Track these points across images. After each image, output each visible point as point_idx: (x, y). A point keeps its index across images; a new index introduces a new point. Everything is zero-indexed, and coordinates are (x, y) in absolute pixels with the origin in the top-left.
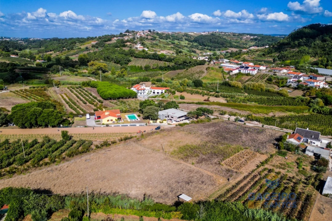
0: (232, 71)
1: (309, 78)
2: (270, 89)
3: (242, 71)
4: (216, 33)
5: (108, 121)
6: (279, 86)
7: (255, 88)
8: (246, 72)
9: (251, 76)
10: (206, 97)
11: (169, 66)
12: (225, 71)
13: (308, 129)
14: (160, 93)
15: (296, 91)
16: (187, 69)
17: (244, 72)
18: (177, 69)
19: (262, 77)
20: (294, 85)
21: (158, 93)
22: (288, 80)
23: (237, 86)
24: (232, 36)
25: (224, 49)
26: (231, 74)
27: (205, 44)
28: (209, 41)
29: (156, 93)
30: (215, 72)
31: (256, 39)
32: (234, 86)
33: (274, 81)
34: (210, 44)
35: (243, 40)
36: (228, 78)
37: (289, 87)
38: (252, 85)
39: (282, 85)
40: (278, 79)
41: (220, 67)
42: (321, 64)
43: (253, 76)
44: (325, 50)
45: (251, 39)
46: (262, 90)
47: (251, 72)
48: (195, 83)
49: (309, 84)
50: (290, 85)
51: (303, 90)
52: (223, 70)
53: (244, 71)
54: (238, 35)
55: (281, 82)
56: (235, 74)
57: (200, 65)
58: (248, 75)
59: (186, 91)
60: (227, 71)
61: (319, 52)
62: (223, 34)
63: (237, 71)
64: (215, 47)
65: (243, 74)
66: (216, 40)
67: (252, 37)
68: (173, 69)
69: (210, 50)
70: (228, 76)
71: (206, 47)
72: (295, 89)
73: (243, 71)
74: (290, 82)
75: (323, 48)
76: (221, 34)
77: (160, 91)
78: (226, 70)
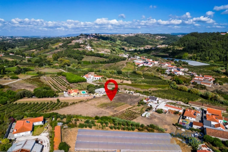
0: (139, 65)
3: (144, 65)
4: (139, 34)
5: (74, 94)
6: (161, 74)
7: (149, 75)
8: (147, 65)
10: (122, 81)
11: (105, 61)
16: (116, 63)
18: (110, 63)
19: (154, 68)
20: (168, 73)
22: (166, 71)
23: (140, 74)
24: (149, 36)
25: (143, 46)
27: (131, 42)
28: (134, 41)
29: (96, 79)
30: (130, 65)
32: (138, 74)
33: (160, 71)
34: (134, 43)
35: (156, 39)
37: (166, 74)
39: (163, 73)
41: (134, 62)
43: (150, 67)
44: (197, 50)
46: (152, 76)
48: (118, 72)
49: (175, 73)
50: (167, 73)
51: (172, 76)
52: (135, 64)
54: (153, 36)
55: (163, 71)
56: (141, 67)
57: (123, 60)
58: (147, 67)
59: (112, 77)
60: (137, 65)
62: (144, 35)
63: (142, 65)
64: (137, 45)
65: (145, 67)
66: (138, 40)
67: (162, 37)
68: (108, 63)
70: (137, 67)
71: (131, 45)
72: (169, 75)
73: (145, 65)
76: (142, 35)
77: (98, 78)
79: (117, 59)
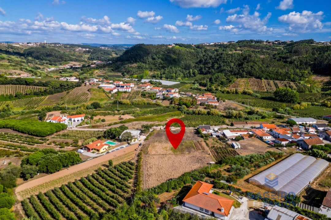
0: (112, 91)
1: (167, 91)
2: (150, 103)
3: (120, 90)
4: (44, 44)
5: (104, 149)
6: (152, 99)
7: (140, 103)
8: (124, 90)
9: (128, 93)
10: (117, 117)
11: (45, 91)
12: (106, 91)
13: (204, 125)
14: (80, 121)
15: (164, 101)
17: (122, 90)
19: (137, 93)
20: (161, 97)
21: (77, 120)
23: (127, 103)
24: (64, 48)
25: (64, 63)
26: (112, 93)
27: (41, 57)
30: (98, 93)
31: (89, 52)
32: (124, 104)
33: (147, 95)
35: (77, 53)
36: (112, 96)
37: (158, 98)
39: (154, 98)
40: (149, 94)
41: (100, 88)
42: (158, 77)
43: (130, 93)
44: (156, 66)
45: (84, 52)
46: (144, 104)
47: (127, 90)
48: (94, 105)
49: (170, 95)
50: (159, 97)
51: (168, 100)
52: (103, 90)
53: (122, 89)
54: (69, 47)
55: (152, 96)
56: (116, 93)
57: (78, 86)
58: (125, 92)
59: (99, 114)
60: (108, 91)
61: (153, 68)
63: (115, 91)
64: (55, 61)
65: (121, 92)
69: (51, 65)
70: (111, 95)
71: (44, 61)
73: (121, 90)
74: (158, 95)
75: (155, 64)
77: (80, 119)
78: (108, 89)
79: (68, 85)
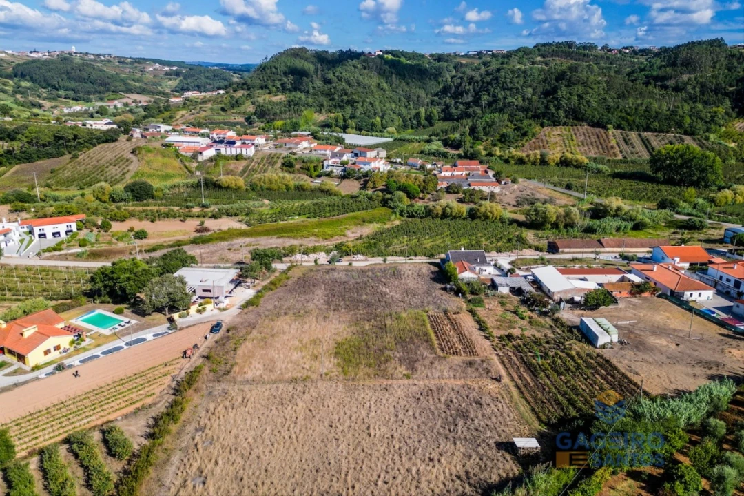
0: (201, 153)
1: (353, 155)
2: (304, 185)
3: (223, 151)
4: (70, 54)
5: (47, 352)
6: (311, 176)
7: (274, 186)
8: (234, 152)
9: (245, 159)
10: (193, 223)
11: (9, 152)
12: (184, 153)
13: (463, 249)
14: (63, 235)
15: (346, 182)
16: (76, 157)
17: (229, 152)
18: (39, 158)
19: (270, 160)
20: (338, 171)
21: (54, 234)
22: (326, 163)
23: (236, 185)
24: (117, 64)
25: (112, 97)
26: (200, 159)
27: (55, 83)
28: (64, 76)
29: (49, 236)
30: (160, 158)
31: (177, 74)
32: (227, 188)
33: (298, 166)
34: (73, 84)
35: (147, 75)
36: (198, 168)
37: (328, 175)
38: (267, 181)
39: (316, 173)
40: (303, 162)
41: (167, 145)
42: (336, 126)
43: (251, 159)
44: (333, 99)
45: (167, 74)
46: (288, 188)
47: (244, 152)
48: (132, 191)
49: (362, 166)
50: (332, 172)
51: (357, 179)
52: (176, 151)
53: (228, 150)
54: (132, 63)
55: (311, 167)
56: (211, 160)
57: (107, 141)
58: (238, 158)
59: (133, 216)
60: (189, 154)
61: (325, 103)
62: (92, 57)
63: (211, 153)
64: (88, 93)
65: (226, 158)
66: (85, 75)
67: (167, 68)
68: (26, 158)
69: (76, 100)
70: (195, 164)
71: (61, 92)
72: (343, 177)
73: (225, 151)
74: (328, 166)
75: (329, 95)
76: (86, 57)
77: (62, 228)
78: (187, 150)
79: (76, 137)
